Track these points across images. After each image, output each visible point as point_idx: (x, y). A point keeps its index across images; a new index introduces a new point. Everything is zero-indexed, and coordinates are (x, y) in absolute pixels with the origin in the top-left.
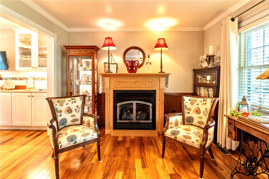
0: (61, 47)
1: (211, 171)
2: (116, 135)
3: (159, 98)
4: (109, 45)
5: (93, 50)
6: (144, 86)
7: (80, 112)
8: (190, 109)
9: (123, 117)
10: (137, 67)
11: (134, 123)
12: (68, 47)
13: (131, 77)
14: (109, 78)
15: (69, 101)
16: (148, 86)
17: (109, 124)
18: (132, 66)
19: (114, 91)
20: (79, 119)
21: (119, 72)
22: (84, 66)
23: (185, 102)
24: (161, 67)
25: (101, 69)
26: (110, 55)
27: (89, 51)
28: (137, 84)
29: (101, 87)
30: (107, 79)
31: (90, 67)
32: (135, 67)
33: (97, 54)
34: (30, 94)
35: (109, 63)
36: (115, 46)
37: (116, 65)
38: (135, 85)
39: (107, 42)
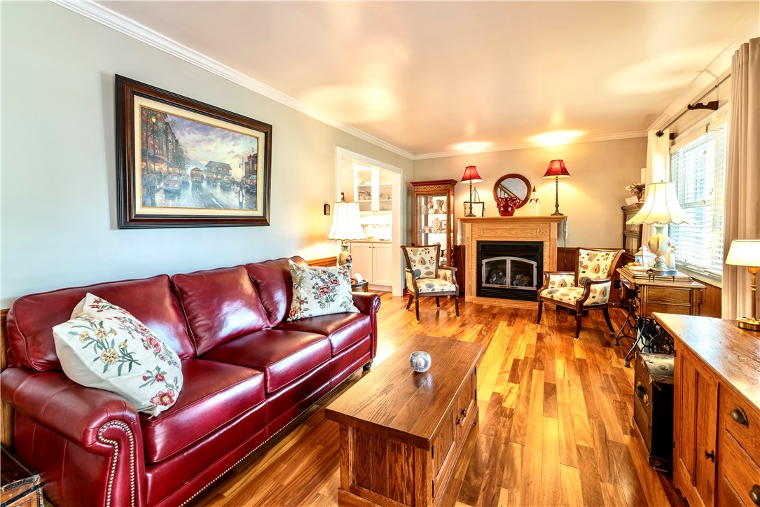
0: (407, 184)
1: (597, 338)
2: (480, 303)
3: (548, 253)
4: (471, 178)
5: (448, 186)
6: (523, 235)
7: (435, 264)
8: (586, 267)
9: (491, 280)
10: (515, 207)
11: (508, 289)
12: (416, 184)
13: (504, 221)
14: (470, 224)
15: (423, 251)
16: (530, 235)
17: (470, 289)
18: (506, 206)
19: (478, 242)
20: (434, 272)
21: (486, 216)
22: (436, 206)
23: (580, 257)
24: (557, 206)
25: (460, 211)
26: (473, 190)
27: (442, 187)
28: (513, 232)
29: (459, 237)
30: (468, 226)
31: (444, 208)
32: (510, 206)
33: (453, 189)
34: (370, 245)
35: (471, 203)
36: (480, 178)
37: (482, 204)
38: (510, 233)
39: (468, 173)
